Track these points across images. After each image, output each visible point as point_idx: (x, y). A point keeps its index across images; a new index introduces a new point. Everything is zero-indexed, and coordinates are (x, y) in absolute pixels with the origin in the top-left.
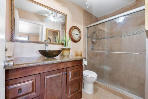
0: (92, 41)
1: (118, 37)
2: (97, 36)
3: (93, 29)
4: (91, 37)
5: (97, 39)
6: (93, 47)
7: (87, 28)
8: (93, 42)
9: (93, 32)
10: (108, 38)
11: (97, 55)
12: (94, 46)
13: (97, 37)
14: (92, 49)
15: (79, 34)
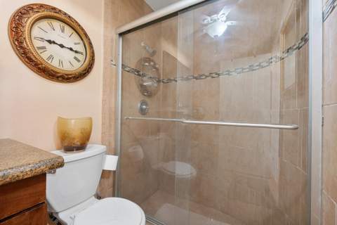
0: (142, 86)
1: (213, 77)
2: (157, 69)
3: (145, 48)
4: (138, 73)
5: (159, 81)
6: (146, 105)
7: (121, 34)
8: (143, 89)
9: (144, 55)
10: (187, 79)
11: (158, 129)
12: (147, 100)
13: (159, 75)
14: (143, 112)
15: (80, 48)
